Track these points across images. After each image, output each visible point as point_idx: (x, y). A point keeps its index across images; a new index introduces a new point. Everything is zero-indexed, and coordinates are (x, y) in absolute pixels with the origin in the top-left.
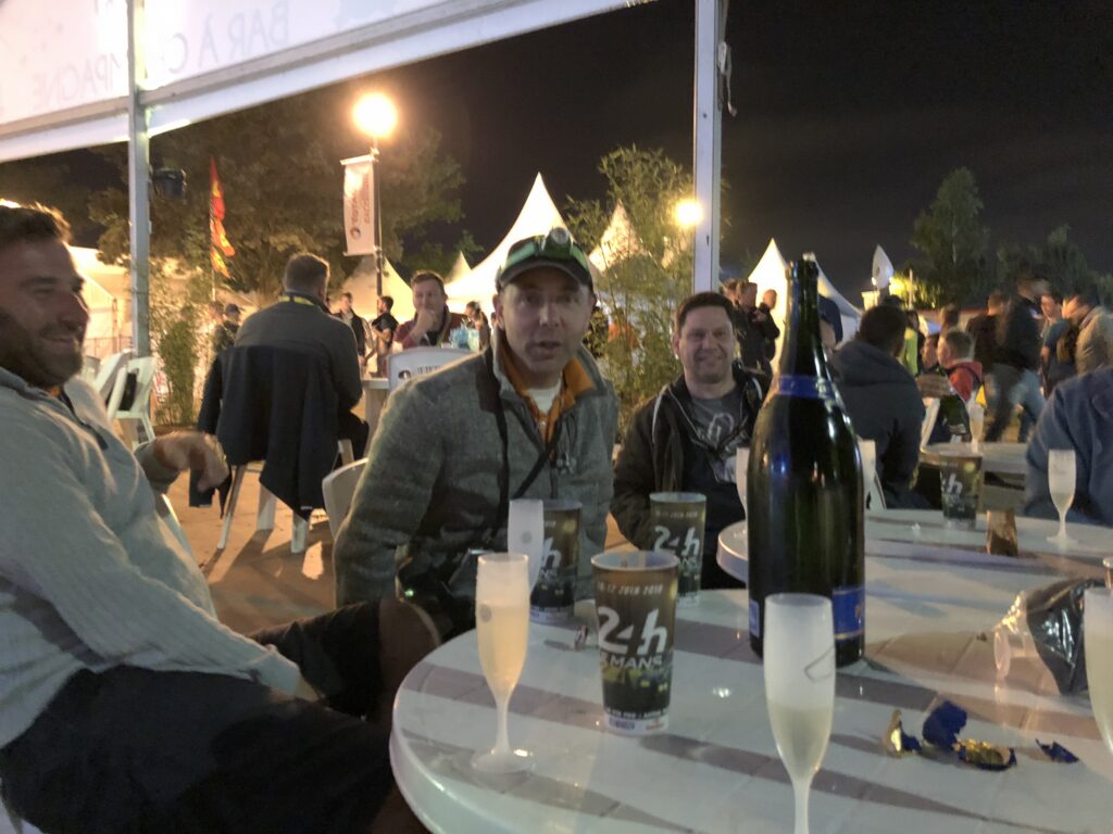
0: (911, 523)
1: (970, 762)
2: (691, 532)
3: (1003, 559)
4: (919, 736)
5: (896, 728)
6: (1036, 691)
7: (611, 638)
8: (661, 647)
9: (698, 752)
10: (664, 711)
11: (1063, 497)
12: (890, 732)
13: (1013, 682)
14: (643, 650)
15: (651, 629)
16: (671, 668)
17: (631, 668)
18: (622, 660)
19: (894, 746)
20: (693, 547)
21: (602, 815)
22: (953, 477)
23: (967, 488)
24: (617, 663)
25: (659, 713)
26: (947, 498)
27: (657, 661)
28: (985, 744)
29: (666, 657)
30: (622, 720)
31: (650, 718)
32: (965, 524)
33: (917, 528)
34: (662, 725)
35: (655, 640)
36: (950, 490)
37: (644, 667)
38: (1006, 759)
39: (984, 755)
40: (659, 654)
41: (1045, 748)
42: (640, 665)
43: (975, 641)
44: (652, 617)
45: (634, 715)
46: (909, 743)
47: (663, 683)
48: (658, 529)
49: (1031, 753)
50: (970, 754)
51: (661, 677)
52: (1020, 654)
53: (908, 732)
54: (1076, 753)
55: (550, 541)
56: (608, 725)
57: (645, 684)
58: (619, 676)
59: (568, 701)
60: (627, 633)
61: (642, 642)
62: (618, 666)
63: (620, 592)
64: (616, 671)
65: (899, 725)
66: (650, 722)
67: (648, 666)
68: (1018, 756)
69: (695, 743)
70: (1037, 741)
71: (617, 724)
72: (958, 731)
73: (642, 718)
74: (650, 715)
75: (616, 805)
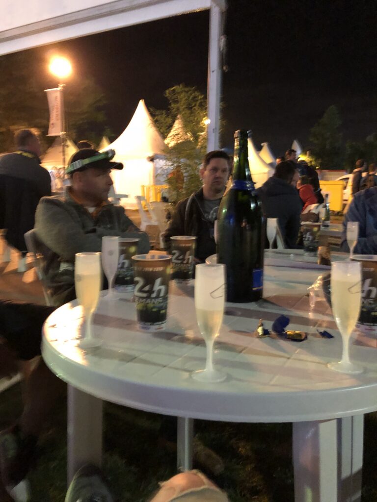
0: (290, 254)
1: (289, 338)
2: (188, 253)
3: (325, 267)
4: (270, 329)
5: (260, 326)
6: (323, 314)
7: (141, 290)
8: (162, 294)
9: (176, 338)
10: (164, 322)
11: (352, 241)
12: (258, 328)
13: (316, 311)
14: (154, 295)
15: (158, 286)
16: (167, 303)
17: (148, 303)
18: (144, 300)
19: (258, 333)
20: (189, 259)
21: (128, 362)
22: (308, 233)
23: (314, 239)
24: (142, 301)
25: (161, 323)
26: (306, 243)
27: (160, 300)
28: (297, 332)
29: (165, 298)
30: (145, 326)
31: (157, 325)
32: (312, 254)
33: (292, 255)
34: (162, 328)
35: (160, 291)
36: (306, 239)
37: (154, 303)
38: (303, 337)
39: (295, 336)
40: (162, 297)
41: (321, 333)
42: (152, 302)
43: (305, 297)
44: (158, 281)
45: (149, 324)
46: (266, 332)
47: (162, 310)
48: (174, 251)
49: (314, 335)
50: (290, 335)
51: (162, 307)
52: (319, 299)
53: (266, 328)
54: (333, 335)
55: (123, 256)
56: (138, 329)
57: (155, 310)
58: (143, 307)
59: (123, 320)
60: (147, 288)
61: (153, 292)
62: (142, 302)
63: (143, 270)
64: (141, 305)
65: (262, 325)
66: (157, 327)
67: (156, 302)
68: (309, 337)
69: (176, 335)
70: (318, 331)
71: (143, 328)
72: (285, 327)
73: (153, 325)
74: (158, 323)
75: (136, 358)
